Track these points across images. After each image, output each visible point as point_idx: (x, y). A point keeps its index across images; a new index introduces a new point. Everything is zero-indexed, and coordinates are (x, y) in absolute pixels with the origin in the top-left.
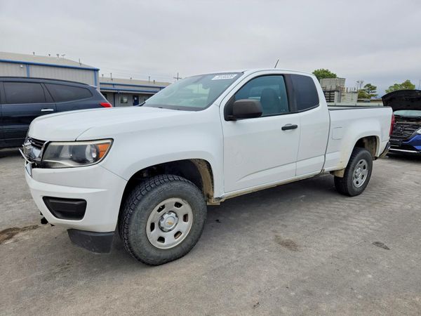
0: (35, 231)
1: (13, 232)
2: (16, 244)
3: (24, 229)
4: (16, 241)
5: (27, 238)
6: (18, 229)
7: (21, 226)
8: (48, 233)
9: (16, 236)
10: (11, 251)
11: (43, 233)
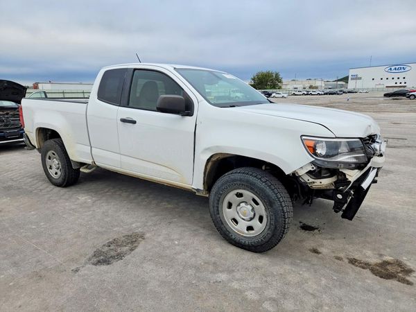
0: (357, 256)
1: (380, 269)
2: (382, 252)
3: (366, 266)
4: (381, 255)
5: (369, 253)
6: (373, 271)
7: (367, 273)
8: (347, 246)
9: (379, 261)
10: (390, 248)
11: (351, 250)
